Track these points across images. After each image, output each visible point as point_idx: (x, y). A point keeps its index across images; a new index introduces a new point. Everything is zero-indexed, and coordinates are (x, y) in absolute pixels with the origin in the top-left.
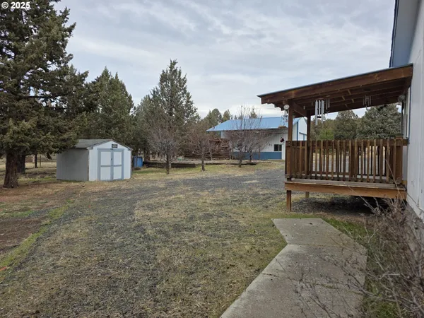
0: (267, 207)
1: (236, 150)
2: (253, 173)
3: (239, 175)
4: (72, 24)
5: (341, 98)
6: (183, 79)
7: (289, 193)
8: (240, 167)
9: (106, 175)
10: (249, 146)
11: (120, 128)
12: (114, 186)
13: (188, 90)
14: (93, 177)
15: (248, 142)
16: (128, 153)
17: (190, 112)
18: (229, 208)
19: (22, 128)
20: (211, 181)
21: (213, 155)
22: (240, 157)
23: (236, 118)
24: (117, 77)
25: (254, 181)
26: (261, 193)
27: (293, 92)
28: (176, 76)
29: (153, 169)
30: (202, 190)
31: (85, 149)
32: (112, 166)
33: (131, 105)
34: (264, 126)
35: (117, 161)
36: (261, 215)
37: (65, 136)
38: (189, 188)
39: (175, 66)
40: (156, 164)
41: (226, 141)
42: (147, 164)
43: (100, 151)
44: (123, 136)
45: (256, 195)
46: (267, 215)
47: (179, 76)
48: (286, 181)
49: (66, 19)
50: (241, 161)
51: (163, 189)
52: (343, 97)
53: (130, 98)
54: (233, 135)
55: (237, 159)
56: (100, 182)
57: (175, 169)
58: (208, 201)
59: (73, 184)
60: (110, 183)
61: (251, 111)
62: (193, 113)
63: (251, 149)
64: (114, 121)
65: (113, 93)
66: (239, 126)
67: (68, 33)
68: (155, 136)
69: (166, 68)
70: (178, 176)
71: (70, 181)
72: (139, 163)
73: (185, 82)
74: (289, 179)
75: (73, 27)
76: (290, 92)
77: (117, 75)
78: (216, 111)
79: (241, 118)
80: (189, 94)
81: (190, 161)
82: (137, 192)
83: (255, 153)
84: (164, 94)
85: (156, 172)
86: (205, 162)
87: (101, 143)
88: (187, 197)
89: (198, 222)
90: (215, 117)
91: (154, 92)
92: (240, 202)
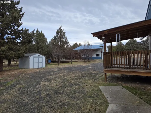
0: (96, 80)
1: (83, 56)
2: (89, 64)
3: (85, 65)
4: (23, 12)
5: (125, 34)
6: (64, 32)
7: (106, 74)
8: (85, 62)
9: (36, 66)
10: (88, 55)
11: (42, 49)
12: (38, 70)
13: (66, 36)
14: (31, 67)
15: (88, 53)
16: (44, 58)
17: (67, 43)
18: (81, 80)
19: (1, 49)
20: (74, 68)
21: (75, 58)
22: (85, 59)
23: (83, 46)
24: (42, 32)
25: (90, 68)
26: (93, 73)
27: (106, 31)
28: (62, 31)
29: (54, 63)
30: (70, 72)
31: (28, 57)
32: (38, 63)
33: (47, 42)
34: (93, 48)
35: (40, 61)
36: (94, 84)
37: (19, 52)
38: (65, 71)
39: (61, 28)
40: (55, 61)
41: (79, 53)
42: (52, 62)
43: (34, 57)
44: (43, 52)
45: (91, 74)
46: (97, 84)
47: (63, 31)
48: (104, 69)
49: (21, 11)
50: (85, 60)
51: (56, 71)
52: (126, 34)
53: (46, 39)
54: (82, 51)
55: (84, 59)
56: (34, 69)
57: (62, 63)
58: (72, 77)
59: (23, 70)
60: (37, 69)
61: (88, 43)
62: (68, 44)
63: (88, 56)
64: (40, 47)
65: (40, 37)
66: (84, 48)
67: (22, 16)
68: (54, 52)
69: (58, 29)
70: (62, 66)
71: (23, 69)
72: (49, 61)
73: (65, 33)
74: (105, 68)
75: (24, 14)
76: (105, 31)
77: (41, 31)
78: (76, 43)
79: (85, 45)
80: (66, 37)
81: (67, 61)
82: (45, 73)
83: (90, 57)
84: (58, 37)
85: (54, 64)
86: (72, 61)
87: (34, 55)
88: (64, 75)
89: (66, 88)
90: (76, 45)
91: (54, 37)
92: (85, 77)
